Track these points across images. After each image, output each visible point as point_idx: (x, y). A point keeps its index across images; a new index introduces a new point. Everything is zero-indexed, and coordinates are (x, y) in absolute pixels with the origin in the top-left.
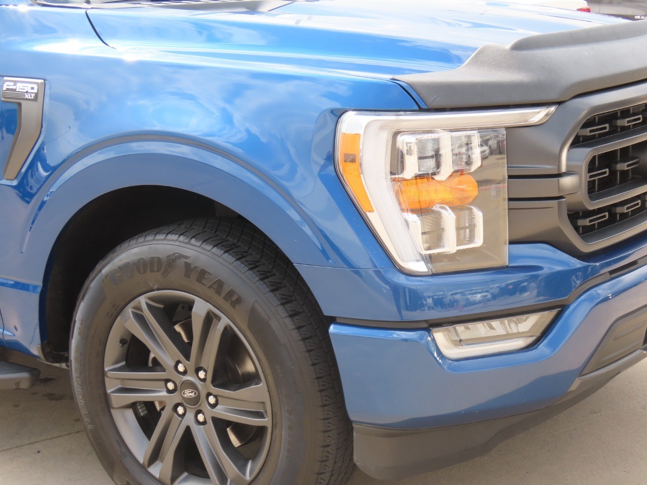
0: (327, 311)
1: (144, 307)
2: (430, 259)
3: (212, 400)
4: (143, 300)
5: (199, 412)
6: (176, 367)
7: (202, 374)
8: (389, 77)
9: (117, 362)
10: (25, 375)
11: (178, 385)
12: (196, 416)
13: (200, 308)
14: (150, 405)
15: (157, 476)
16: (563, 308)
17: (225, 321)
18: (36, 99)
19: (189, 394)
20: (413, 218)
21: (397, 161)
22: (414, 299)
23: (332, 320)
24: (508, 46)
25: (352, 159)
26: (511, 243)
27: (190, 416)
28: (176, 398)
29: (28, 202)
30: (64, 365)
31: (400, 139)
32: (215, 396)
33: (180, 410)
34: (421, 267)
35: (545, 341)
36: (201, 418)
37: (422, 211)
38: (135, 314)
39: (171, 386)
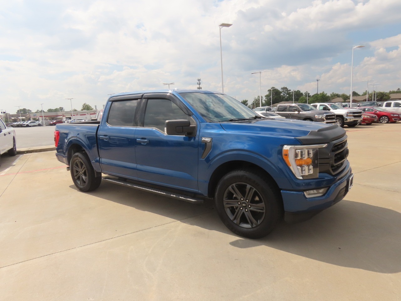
0: (280, 187)
1: (234, 186)
2: (302, 176)
3: (249, 206)
4: (234, 185)
5: (246, 209)
6: (241, 199)
7: (247, 201)
8: (294, 138)
9: (226, 198)
10: (203, 200)
11: (241, 203)
12: (245, 210)
13: (249, 186)
14: (233, 207)
15: (236, 223)
16: (329, 187)
17: (254, 189)
18: (210, 142)
19: (244, 205)
20: (299, 167)
21: (296, 155)
22: (298, 185)
23: (281, 189)
24: (317, 131)
25: (286, 155)
26: (319, 173)
27: (244, 210)
28: (240, 206)
29: (208, 163)
30: (212, 199)
31: (297, 151)
32: (251, 206)
33: (241, 208)
34: (301, 178)
35: (327, 194)
36: (246, 210)
37: (301, 166)
38: (232, 187)
39: (239, 203)
